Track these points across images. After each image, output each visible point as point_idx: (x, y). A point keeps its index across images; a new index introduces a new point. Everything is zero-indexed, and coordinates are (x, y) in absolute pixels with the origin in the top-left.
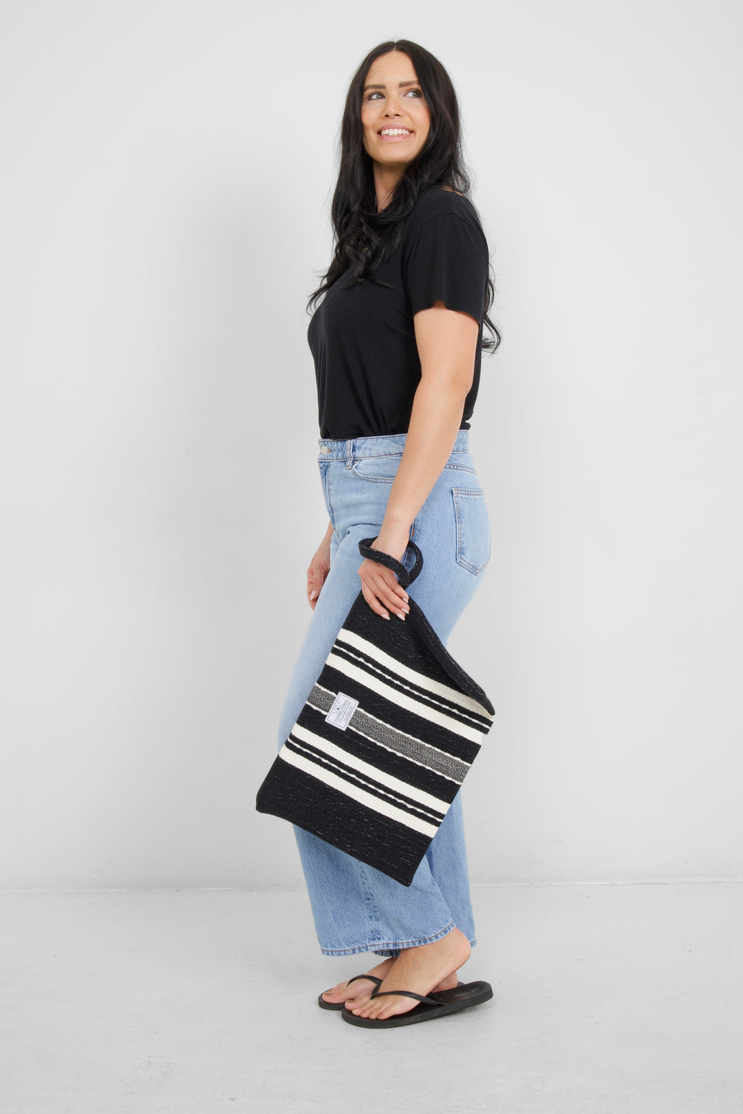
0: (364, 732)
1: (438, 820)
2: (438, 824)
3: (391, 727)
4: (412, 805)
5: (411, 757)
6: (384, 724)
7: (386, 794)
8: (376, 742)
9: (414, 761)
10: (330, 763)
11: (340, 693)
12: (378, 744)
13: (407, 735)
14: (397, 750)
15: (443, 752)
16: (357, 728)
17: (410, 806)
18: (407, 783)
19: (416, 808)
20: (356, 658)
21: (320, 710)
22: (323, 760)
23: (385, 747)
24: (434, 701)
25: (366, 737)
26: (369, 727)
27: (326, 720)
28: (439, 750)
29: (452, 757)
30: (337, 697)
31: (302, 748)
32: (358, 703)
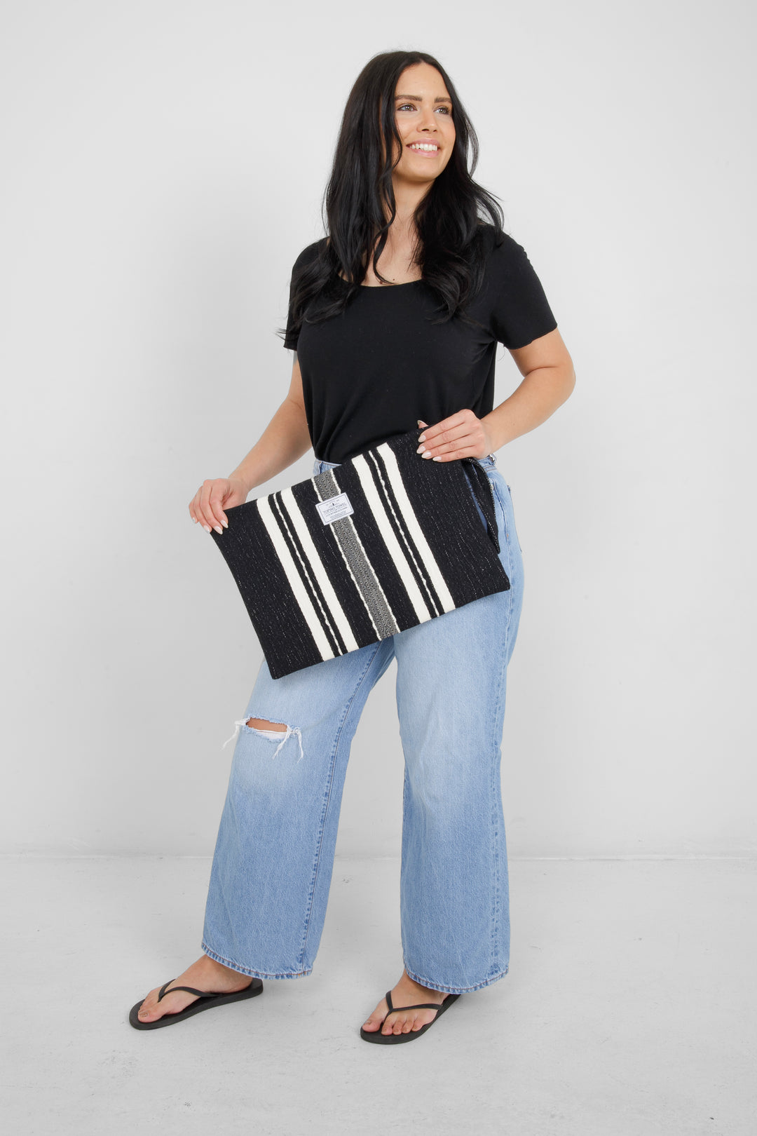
0: (339, 538)
3: (364, 552)
4: (330, 622)
5: (360, 587)
6: (361, 545)
7: (317, 598)
8: (343, 553)
9: (360, 592)
10: (292, 540)
11: (345, 494)
12: (343, 556)
13: (371, 568)
14: (354, 573)
15: (387, 604)
16: (336, 531)
17: (327, 622)
18: (341, 604)
19: (330, 628)
20: (381, 478)
21: (318, 494)
22: (289, 533)
23: (347, 563)
24: (414, 560)
25: (338, 543)
26: (347, 538)
27: (317, 506)
28: (386, 600)
29: (391, 614)
30: (340, 495)
31: (279, 511)
32: (353, 512)
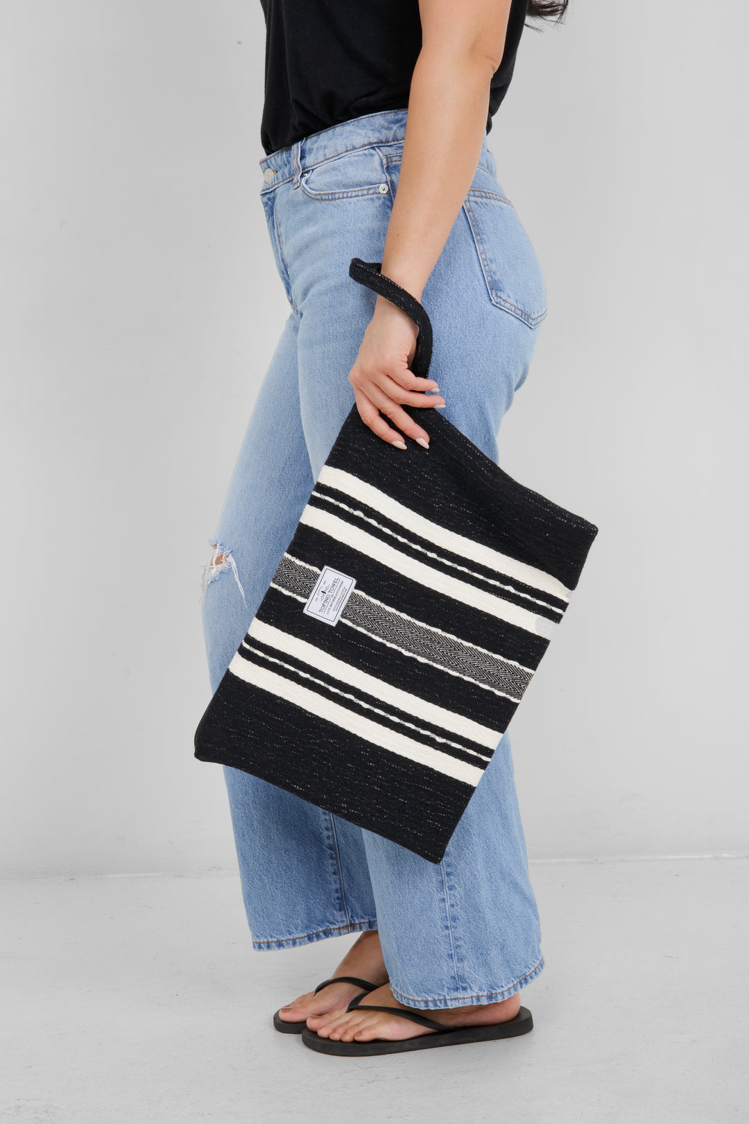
0: (365, 627)
1: (484, 758)
2: (483, 765)
3: (409, 618)
4: (443, 737)
5: (441, 663)
6: (398, 613)
7: (402, 722)
8: (384, 642)
9: (446, 670)
10: (312, 679)
11: (325, 567)
12: (389, 645)
13: (433, 629)
14: (419, 654)
15: (490, 654)
16: (353, 621)
17: (440, 740)
18: (436, 703)
19: (449, 742)
20: (351, 511)
21: (294, 596)
22: (302, 674)
23: (400, 649)
24: (476, 575)
25: (370, 634)
26: (374, 619)
27: (305, 611)
28: (484, 651)
29: (506, 661)
30: (321, 573)
31: (267, 657)
32: (355, 582)
